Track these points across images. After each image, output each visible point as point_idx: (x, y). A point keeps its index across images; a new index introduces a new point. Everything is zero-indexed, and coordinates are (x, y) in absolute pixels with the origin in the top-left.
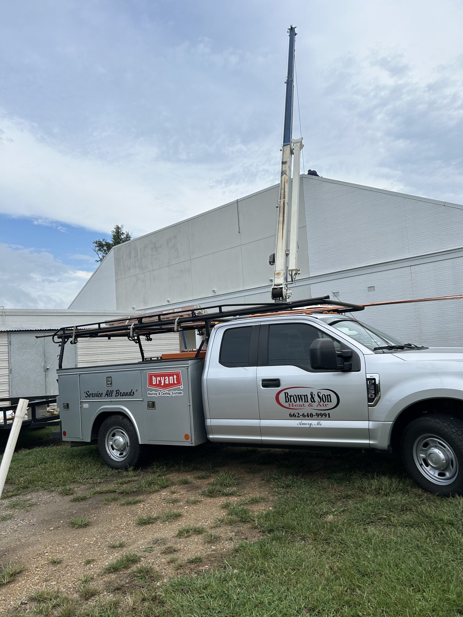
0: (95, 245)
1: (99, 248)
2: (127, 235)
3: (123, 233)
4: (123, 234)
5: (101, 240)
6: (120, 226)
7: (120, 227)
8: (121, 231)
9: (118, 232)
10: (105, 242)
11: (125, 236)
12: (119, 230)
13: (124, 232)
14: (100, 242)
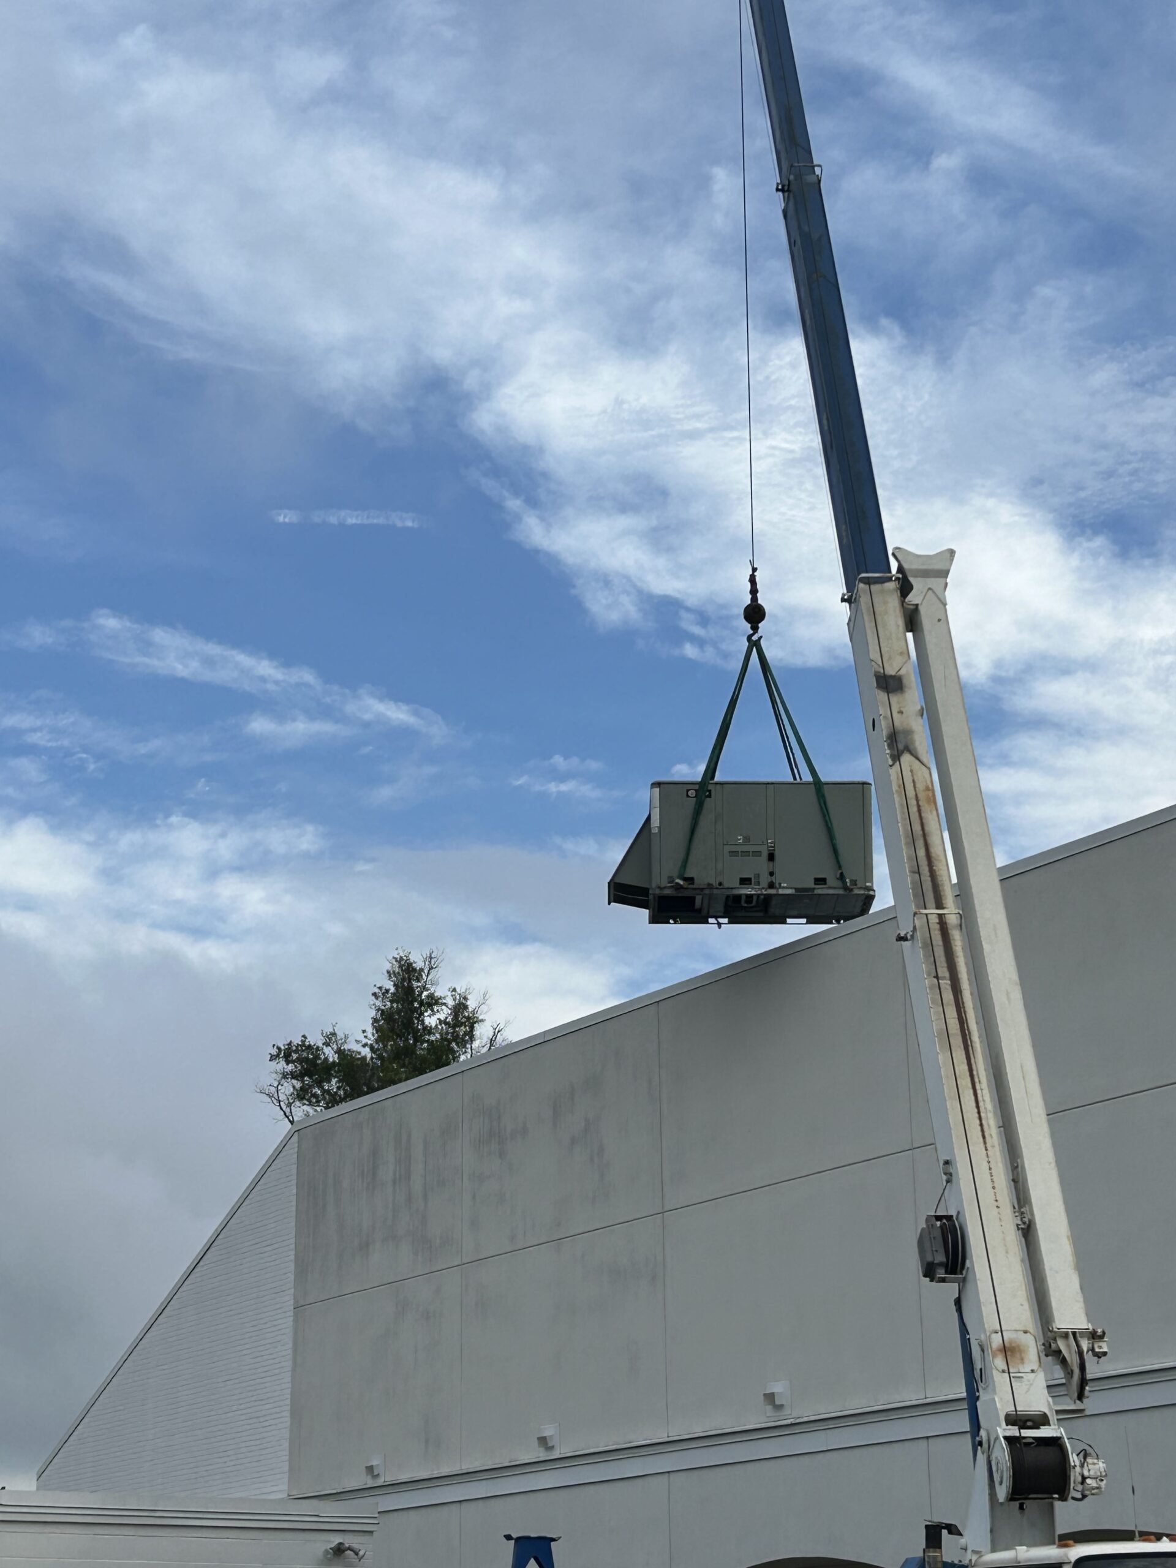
0: (281, 1065)
1: (298, 1085)
2: (460, 1007)
3: (431, 996)
4: (433, 1002)
5: (316, 1039)
6: (418, 961)
7: (418, 965)
8: (425, 988)
9: (411, 989)
10: (339, 1052)
11: (444, 1013)
12: (415, 984)
13: (440, 991)
14: (310, 1047)
